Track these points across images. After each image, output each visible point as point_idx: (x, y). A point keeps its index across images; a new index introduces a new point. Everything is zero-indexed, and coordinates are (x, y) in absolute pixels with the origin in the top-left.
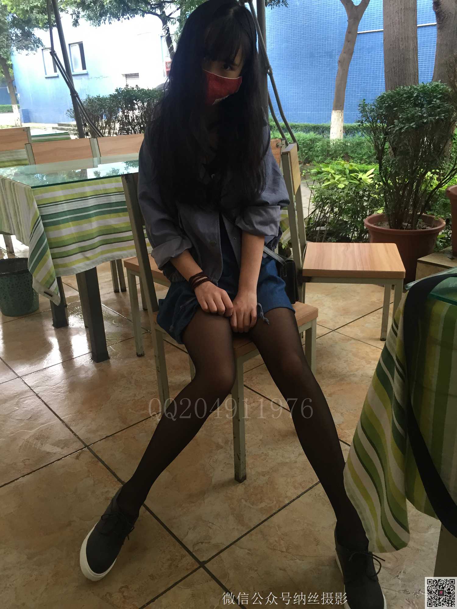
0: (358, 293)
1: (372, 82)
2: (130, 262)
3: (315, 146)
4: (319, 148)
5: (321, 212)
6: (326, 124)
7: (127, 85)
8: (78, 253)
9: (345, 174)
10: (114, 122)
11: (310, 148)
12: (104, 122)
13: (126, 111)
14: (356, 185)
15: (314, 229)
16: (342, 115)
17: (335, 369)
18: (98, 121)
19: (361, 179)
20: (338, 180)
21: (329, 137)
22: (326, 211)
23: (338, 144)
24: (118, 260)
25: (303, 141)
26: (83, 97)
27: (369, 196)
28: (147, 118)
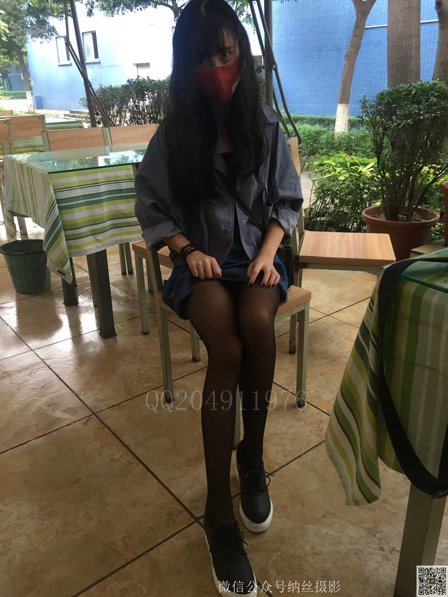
0: (354, 281)
1: (378, 76)
2: (138, 245)
3: (320, 138)
4: (324, 141)
5: (323, 203)
6: (331, 117)
7: (138, 77)
8: (89, 236)
9: (346, 167)
10: (125, 112)
11: (315, 141)
12: (115, 111)
13: (136, 101)
14: (356, 178)
15: (315, 219)
16: (347, 108)
17: (327, 351)
18: (109, 110)
19: (361, 172)
20: (339, 173)
21: (334, 130)
22: (327, 202)
23: (343, 137)
24: (125, 243)
25: (308, 134)
26: (96, 87)
27: (369, 189)
28: (156, 109)
